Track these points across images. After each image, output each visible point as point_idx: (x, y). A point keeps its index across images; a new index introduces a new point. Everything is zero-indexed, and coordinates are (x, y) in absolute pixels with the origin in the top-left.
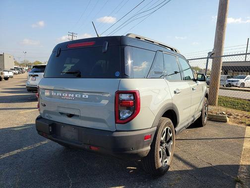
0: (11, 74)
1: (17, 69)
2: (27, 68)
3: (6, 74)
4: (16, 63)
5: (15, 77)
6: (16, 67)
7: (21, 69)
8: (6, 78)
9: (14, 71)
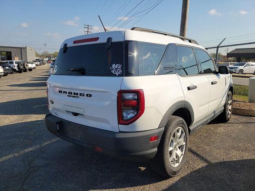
0: (34, 65)
1: (38, 60)
2: (47, 59)
3: (30, 66)
4: (37, 55)
5: (37, 68)
6: (37, 58)
7: (42, 61)
8: (30, 70)
9: (36, 63)
